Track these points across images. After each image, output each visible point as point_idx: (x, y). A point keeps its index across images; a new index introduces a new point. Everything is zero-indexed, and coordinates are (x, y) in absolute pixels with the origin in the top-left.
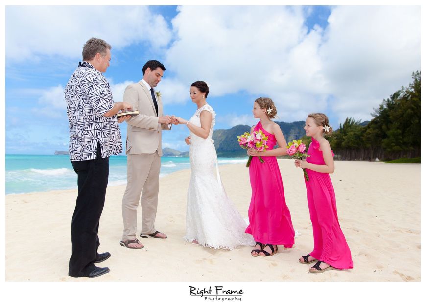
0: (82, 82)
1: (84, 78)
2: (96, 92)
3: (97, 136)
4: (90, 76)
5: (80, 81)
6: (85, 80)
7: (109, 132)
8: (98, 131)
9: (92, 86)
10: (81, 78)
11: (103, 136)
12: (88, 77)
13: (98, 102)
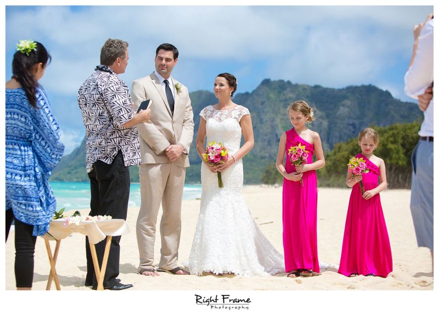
0: (106, 91)
1: (107, 87)
2: (118, 101)
3: (119, 143)
4: (113, 85)
5: (103, 89)
6: (108, 89)
7: (129, 140)
8: (120, 139)
9: (115, 95)
10: (104, 87)
11: (124, 144)
12: (111, 85)
13: (120, 112)
